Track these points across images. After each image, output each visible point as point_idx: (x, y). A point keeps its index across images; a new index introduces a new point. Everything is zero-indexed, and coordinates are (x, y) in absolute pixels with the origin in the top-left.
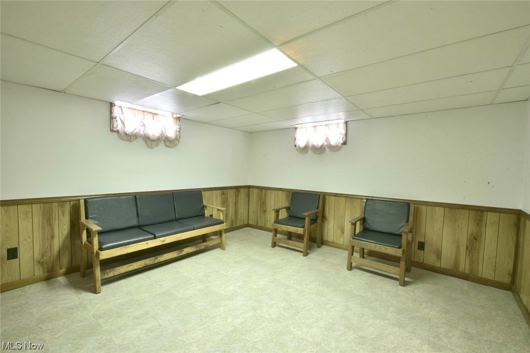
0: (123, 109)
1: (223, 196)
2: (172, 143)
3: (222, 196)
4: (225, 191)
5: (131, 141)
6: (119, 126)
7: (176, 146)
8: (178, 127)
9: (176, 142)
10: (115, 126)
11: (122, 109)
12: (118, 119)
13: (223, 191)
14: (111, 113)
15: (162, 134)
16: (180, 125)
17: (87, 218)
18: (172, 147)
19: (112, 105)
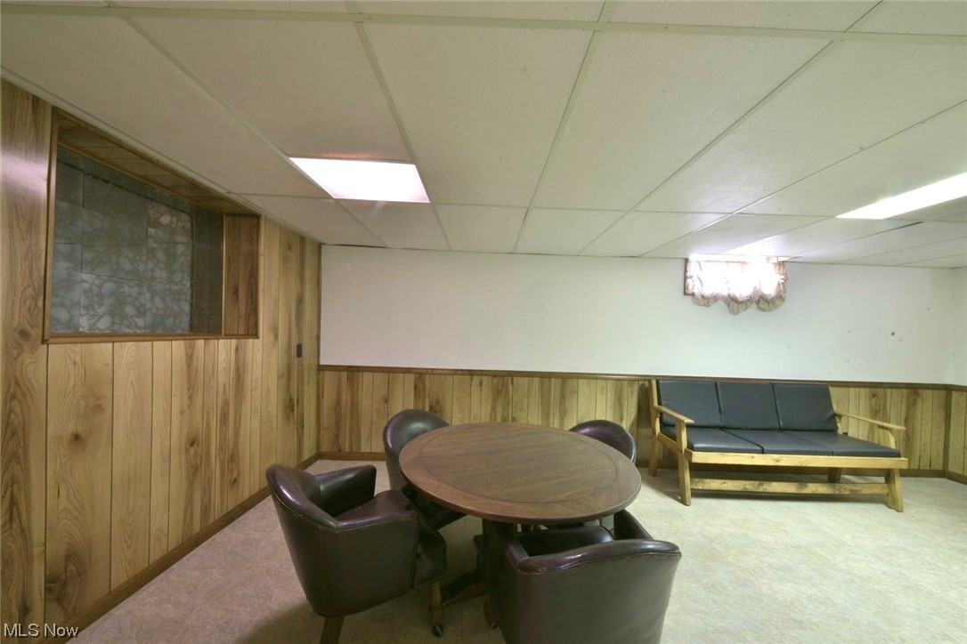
0: (702, 263)
1: (874, 400)
2: (771, 304)
3: (870, 399)
4: (881, 391)
5: (709, 306)
6: (694, 286)
7: (776, 307)
8: (782, 277)
9: (778, 302)
10: (690, 287)
11: (700, 266)
12: (695, 278)
13: (874, 390)
14: (686, 271)
15: (756, 292)
16: (785, 274)
17: (659, 403)
18: (770, 310)
19: (687, 261)
